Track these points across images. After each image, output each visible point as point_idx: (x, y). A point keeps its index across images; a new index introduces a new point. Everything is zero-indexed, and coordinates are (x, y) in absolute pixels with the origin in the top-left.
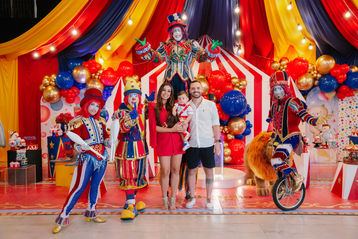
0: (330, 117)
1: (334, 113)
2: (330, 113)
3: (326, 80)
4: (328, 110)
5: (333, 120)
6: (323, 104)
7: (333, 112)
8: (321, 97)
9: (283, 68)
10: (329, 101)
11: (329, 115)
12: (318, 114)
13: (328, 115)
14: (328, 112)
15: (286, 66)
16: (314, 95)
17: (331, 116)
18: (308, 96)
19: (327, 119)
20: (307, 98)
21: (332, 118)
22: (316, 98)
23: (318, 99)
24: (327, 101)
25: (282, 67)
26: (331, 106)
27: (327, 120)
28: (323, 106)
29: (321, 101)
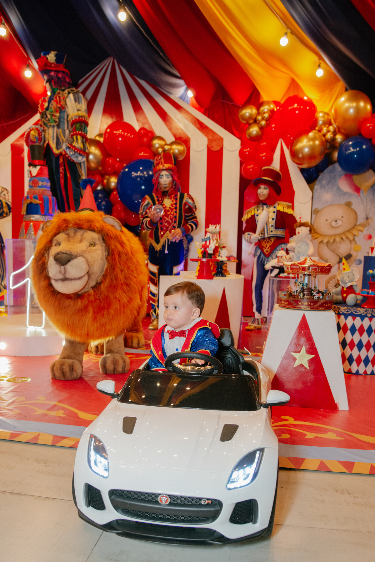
0: (360, 228)
1: (369, 221)
2: (361, 220)
3: (352, 146)
4: (358, 213)
5: (368, 236)
6: (348, 200)
7: (367, 219)
8: (344, 186)
9: (263, 119)
10: (361, 194)
11: (360, 225)
12: (336, 221)
13: (358, 223)
14: (359, 217)
15: (266, 115)
16: (330, 181)
17: (364, 226)
18: (317, 182)
19: (355, 232)
20: (316, 187)
21: (366, 232)
22: (335, 188)
23: (339, 189)
24: (356, 194)
25: (259, 118)
26: (365, 205)
27: (355, 235)
28: (349, 204)
29: (345, 194)
